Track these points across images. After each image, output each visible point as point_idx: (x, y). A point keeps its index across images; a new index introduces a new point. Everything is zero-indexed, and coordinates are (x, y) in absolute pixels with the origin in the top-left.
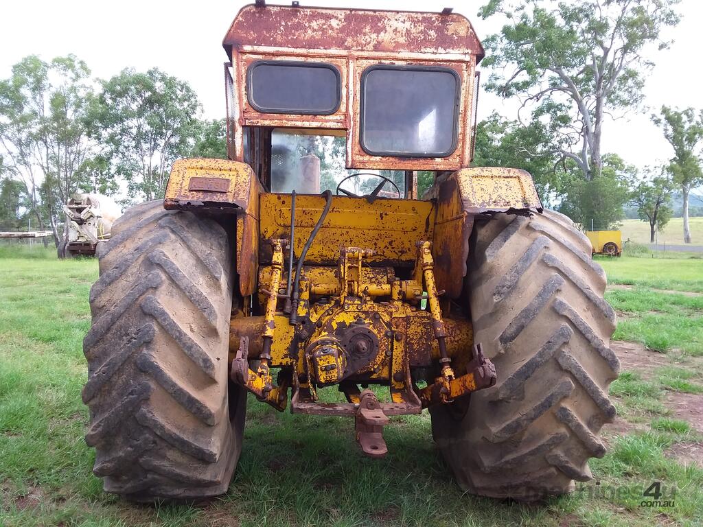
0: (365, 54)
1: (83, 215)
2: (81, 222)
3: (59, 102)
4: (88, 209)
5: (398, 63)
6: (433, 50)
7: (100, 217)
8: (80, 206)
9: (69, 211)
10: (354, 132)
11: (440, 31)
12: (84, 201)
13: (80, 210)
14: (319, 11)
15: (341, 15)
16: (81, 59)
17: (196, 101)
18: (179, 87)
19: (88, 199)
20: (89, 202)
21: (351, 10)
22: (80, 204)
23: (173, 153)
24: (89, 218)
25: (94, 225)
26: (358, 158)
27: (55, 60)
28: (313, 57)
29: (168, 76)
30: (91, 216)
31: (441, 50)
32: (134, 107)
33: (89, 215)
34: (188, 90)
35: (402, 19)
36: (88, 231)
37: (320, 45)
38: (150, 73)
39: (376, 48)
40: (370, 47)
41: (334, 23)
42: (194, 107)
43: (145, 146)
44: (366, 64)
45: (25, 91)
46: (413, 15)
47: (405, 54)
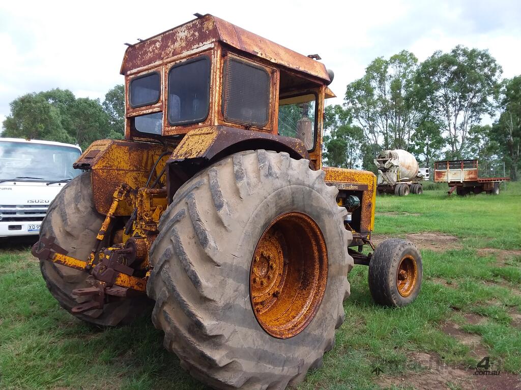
0: (169, 60)
1: (386, 166)
2: (385, 170)
3: (396, 86)
4: (389, 161)
5: (183, 61)
6: (197, 46)
7: (398, 166)
8: (384, 159)
9: (378, 163)
10: (165, 112)
11: (200, 30)
12: (387, 155)
13: (384, 162)
14: (152, 40)
15: (160, 38)
16: (410, 52)
17: (495, 65)
18: (480, 57)
19: (390, 154)
20: (391, 156)
21: (163, 33)
22: (384, 157)
23: (475, 110)
24: (391, 167)
25: (394, 172)
26: (167, 129)
27: (392, 58)
28: (150, 69)
29: (470, 50)
30: (392, 166)
31: (201, 44)
32: (443, 80)
33: (390, 165)
34: (487, 56)
35: (183, 30)
36: (390, 176)
37: (152, 61)
38: (454, 51)
39: (174, 55)
40: (171, 54)
41: (158, 45)
42: (493, 71)
43: (451, 109)
44: (170, 66)
45: (374, 84)
46: (188, 25)
47: (186, 53)
